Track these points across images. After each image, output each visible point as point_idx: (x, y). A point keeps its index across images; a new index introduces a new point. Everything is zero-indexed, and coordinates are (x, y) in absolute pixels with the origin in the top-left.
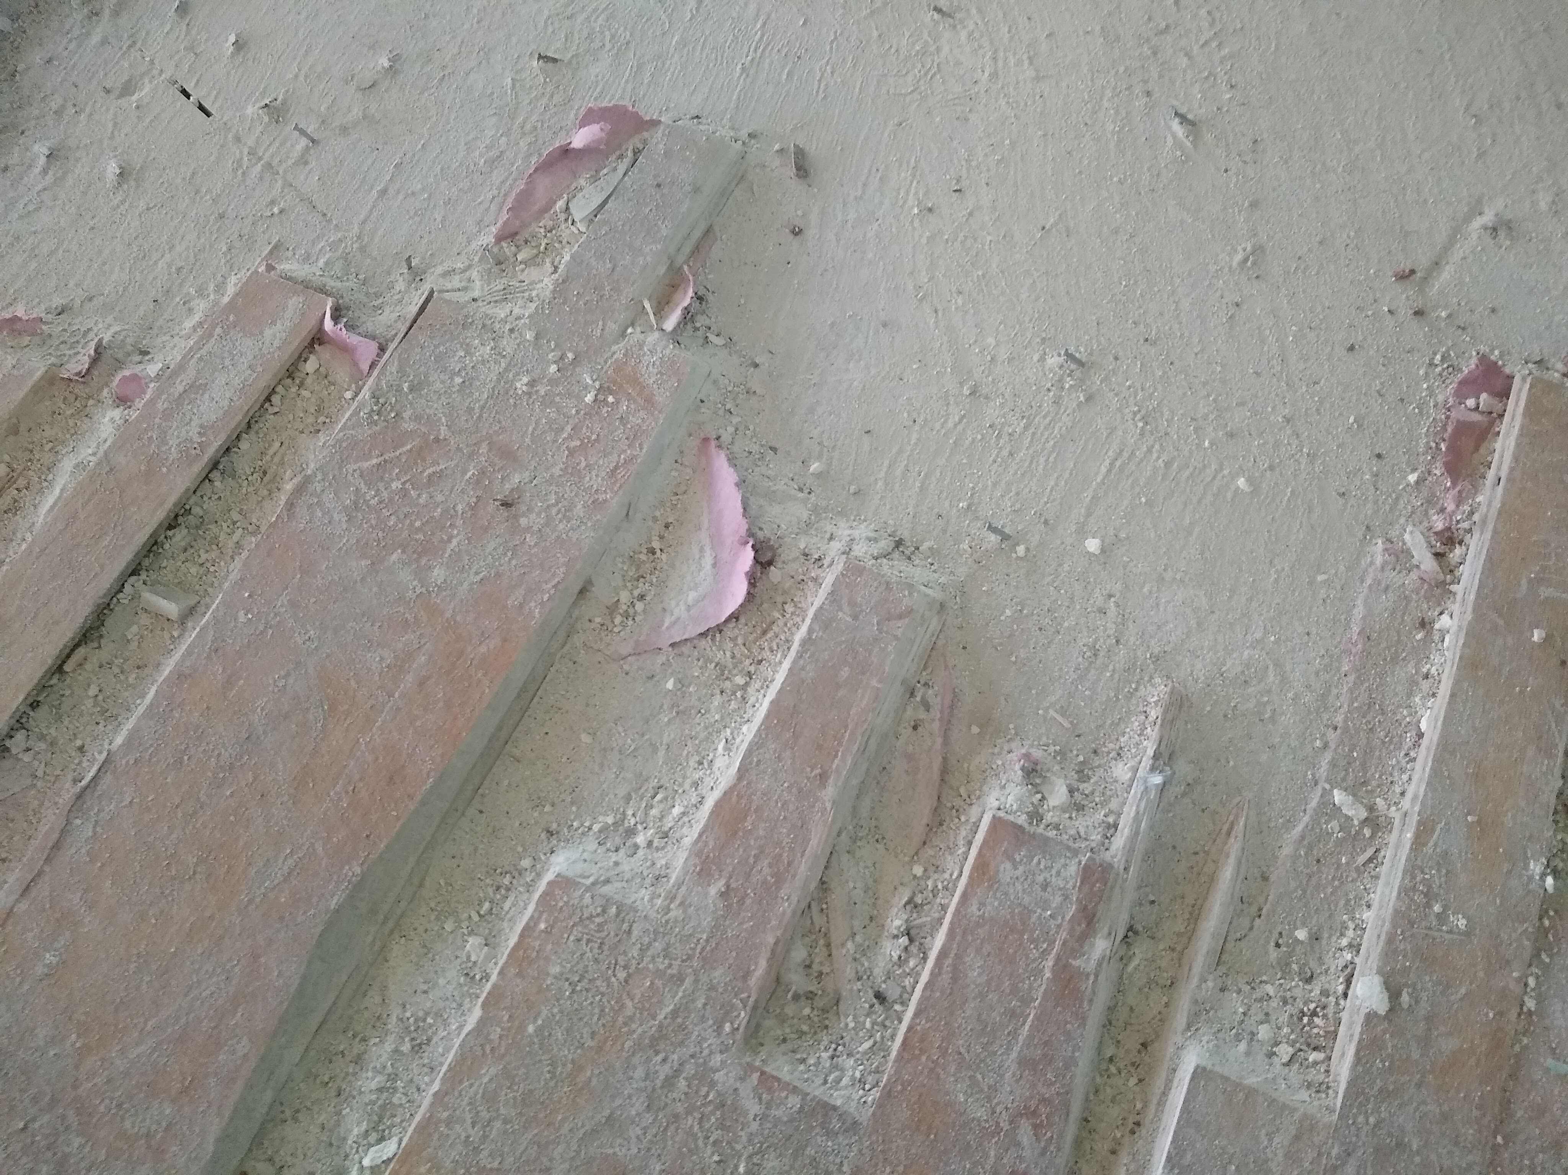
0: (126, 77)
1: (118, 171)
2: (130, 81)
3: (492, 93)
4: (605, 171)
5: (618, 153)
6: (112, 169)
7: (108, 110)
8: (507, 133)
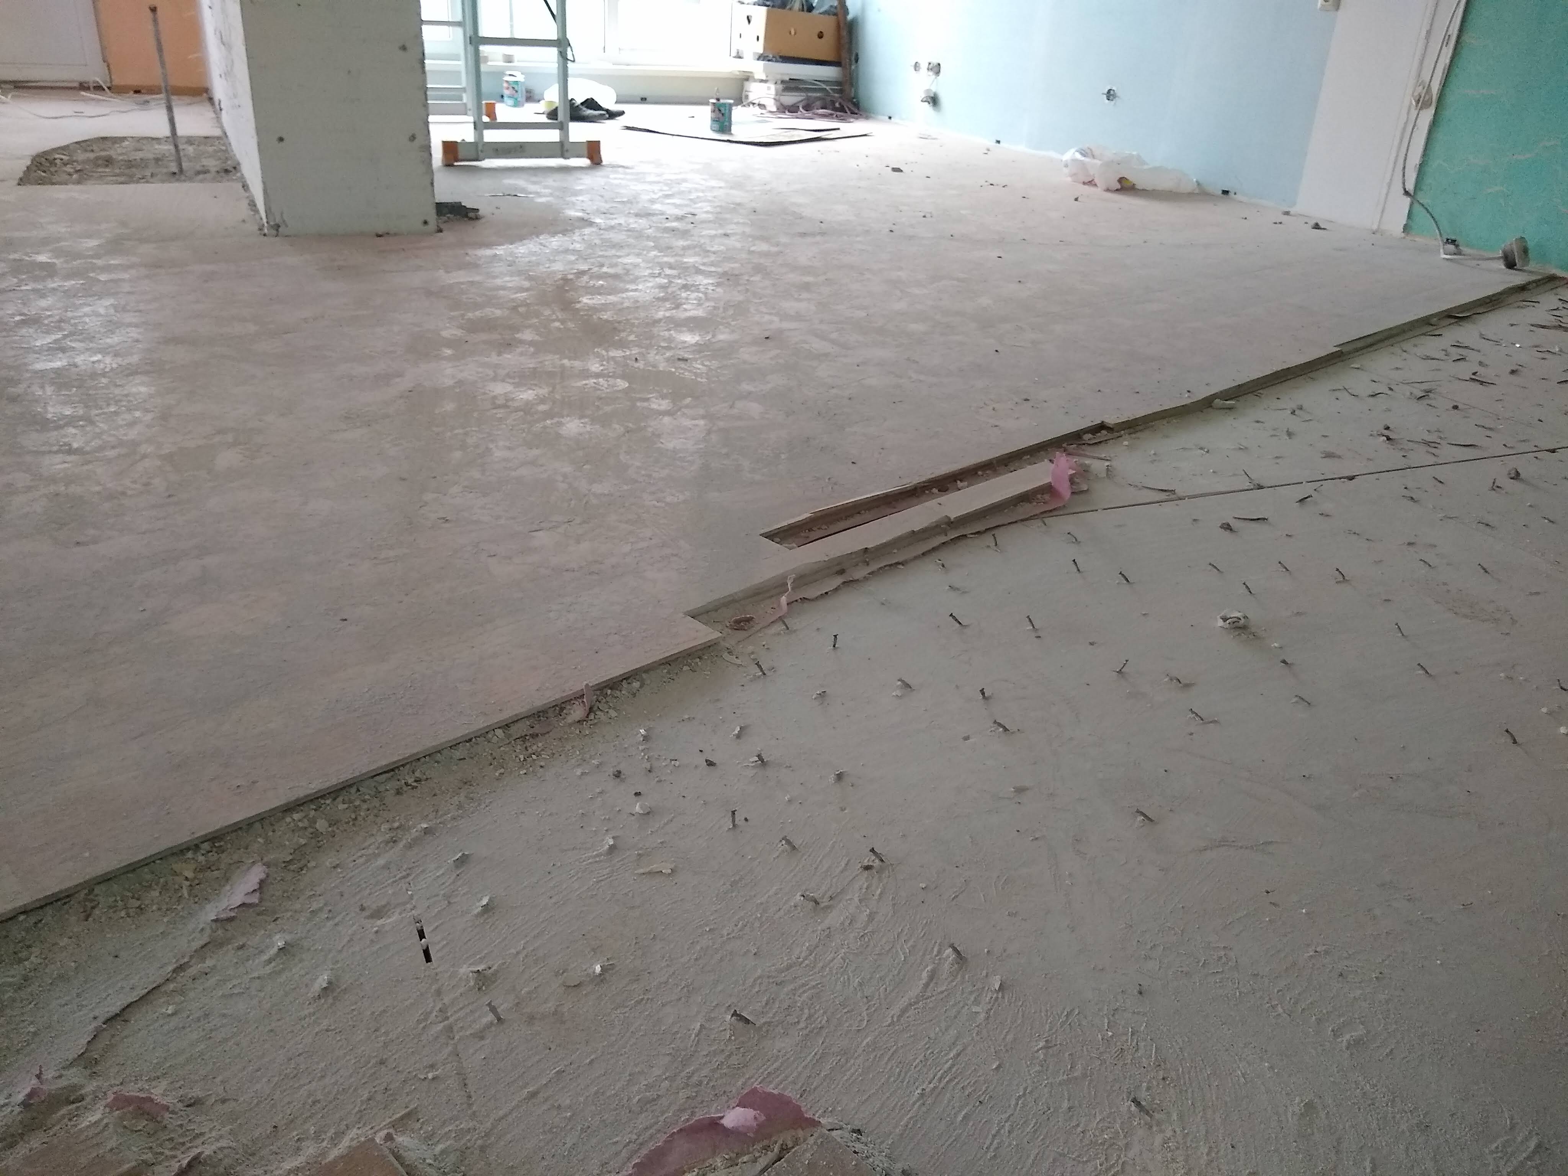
0: (383, 903)
1: (325, 985)
2: (384, 906)
3: (677, 1032)
4: (745, 1159)
5: (766, 1142)
6: (322, 980)
7: (353, 924)
8: (672, 1079)
